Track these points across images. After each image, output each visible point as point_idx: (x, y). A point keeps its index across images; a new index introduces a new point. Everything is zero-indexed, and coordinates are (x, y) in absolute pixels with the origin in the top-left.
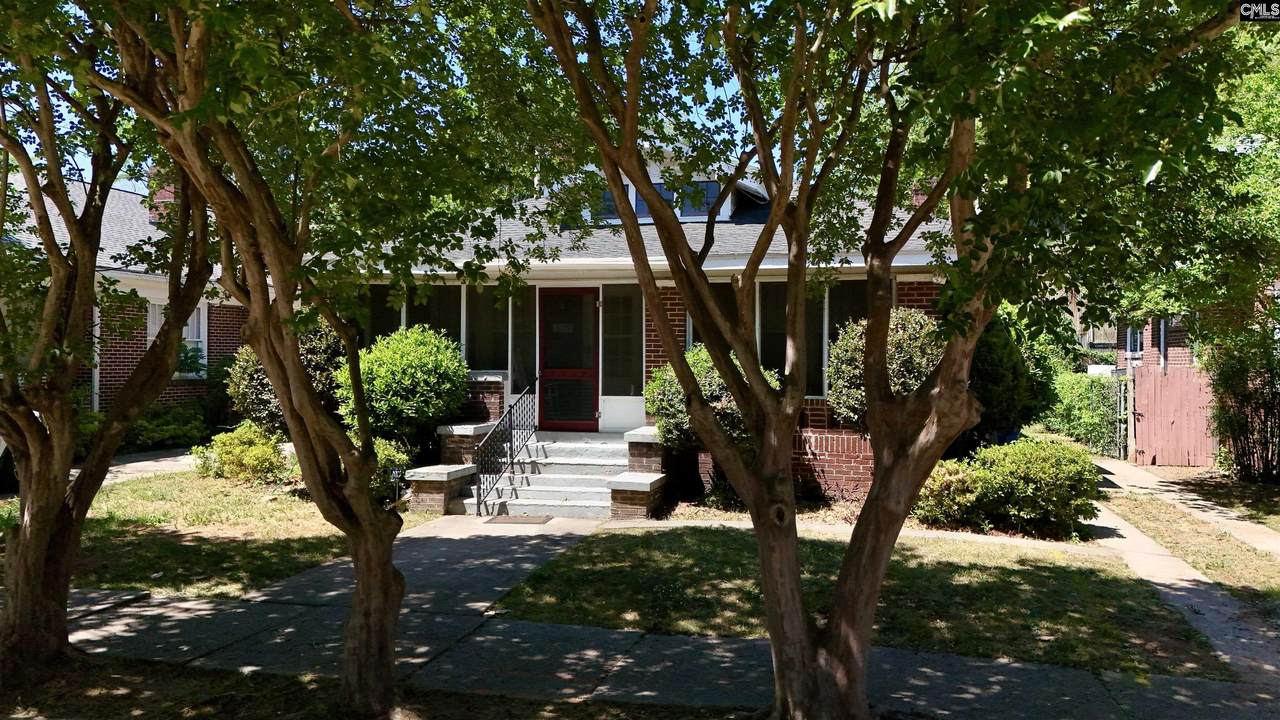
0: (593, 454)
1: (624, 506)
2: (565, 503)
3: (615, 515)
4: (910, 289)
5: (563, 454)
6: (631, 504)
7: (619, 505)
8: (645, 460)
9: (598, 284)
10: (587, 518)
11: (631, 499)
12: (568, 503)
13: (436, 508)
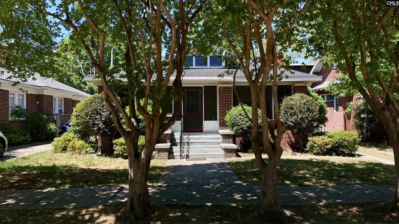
0: (205, 139)
1: (229, 153)
2: (205, 154)
3: (226, 156)
4: (298, 88)
5: (195, 139)
6: (231, 153)
7: (227, 153)
8: (227, 140)
9: (202, 85)
10: (216, 158)
11: (231, 151)
12: (206, 154)
13: (165, 157)
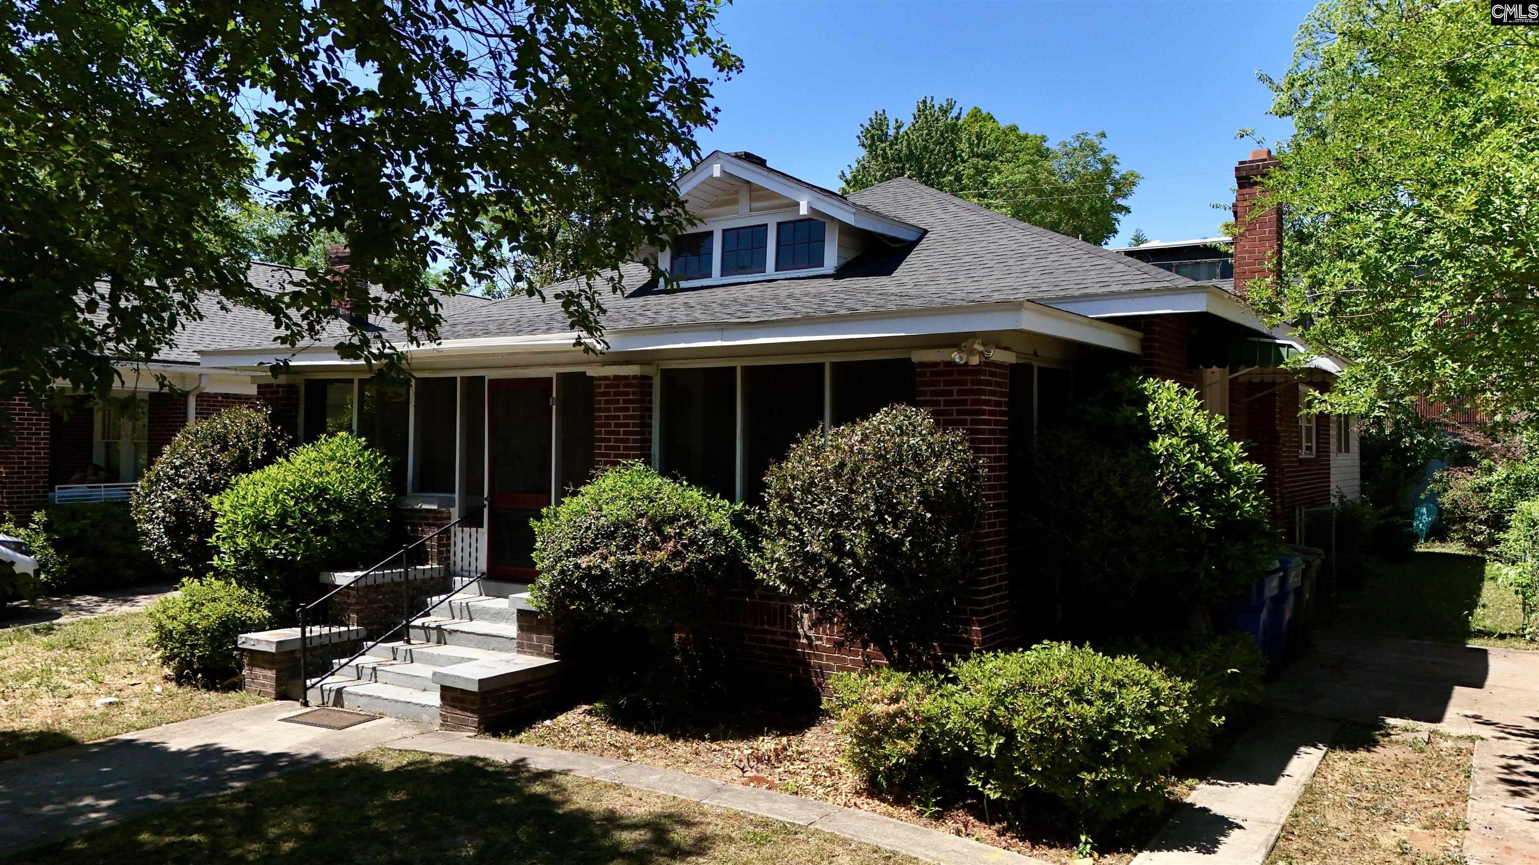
1: (454, 710)
3: (444, 721)
5: (487, 617)
6: (461, 708)
7: (450, 709)
8: (535, 637)
9: (551, 373)
11: (462, 701)
13: (267, 689)
